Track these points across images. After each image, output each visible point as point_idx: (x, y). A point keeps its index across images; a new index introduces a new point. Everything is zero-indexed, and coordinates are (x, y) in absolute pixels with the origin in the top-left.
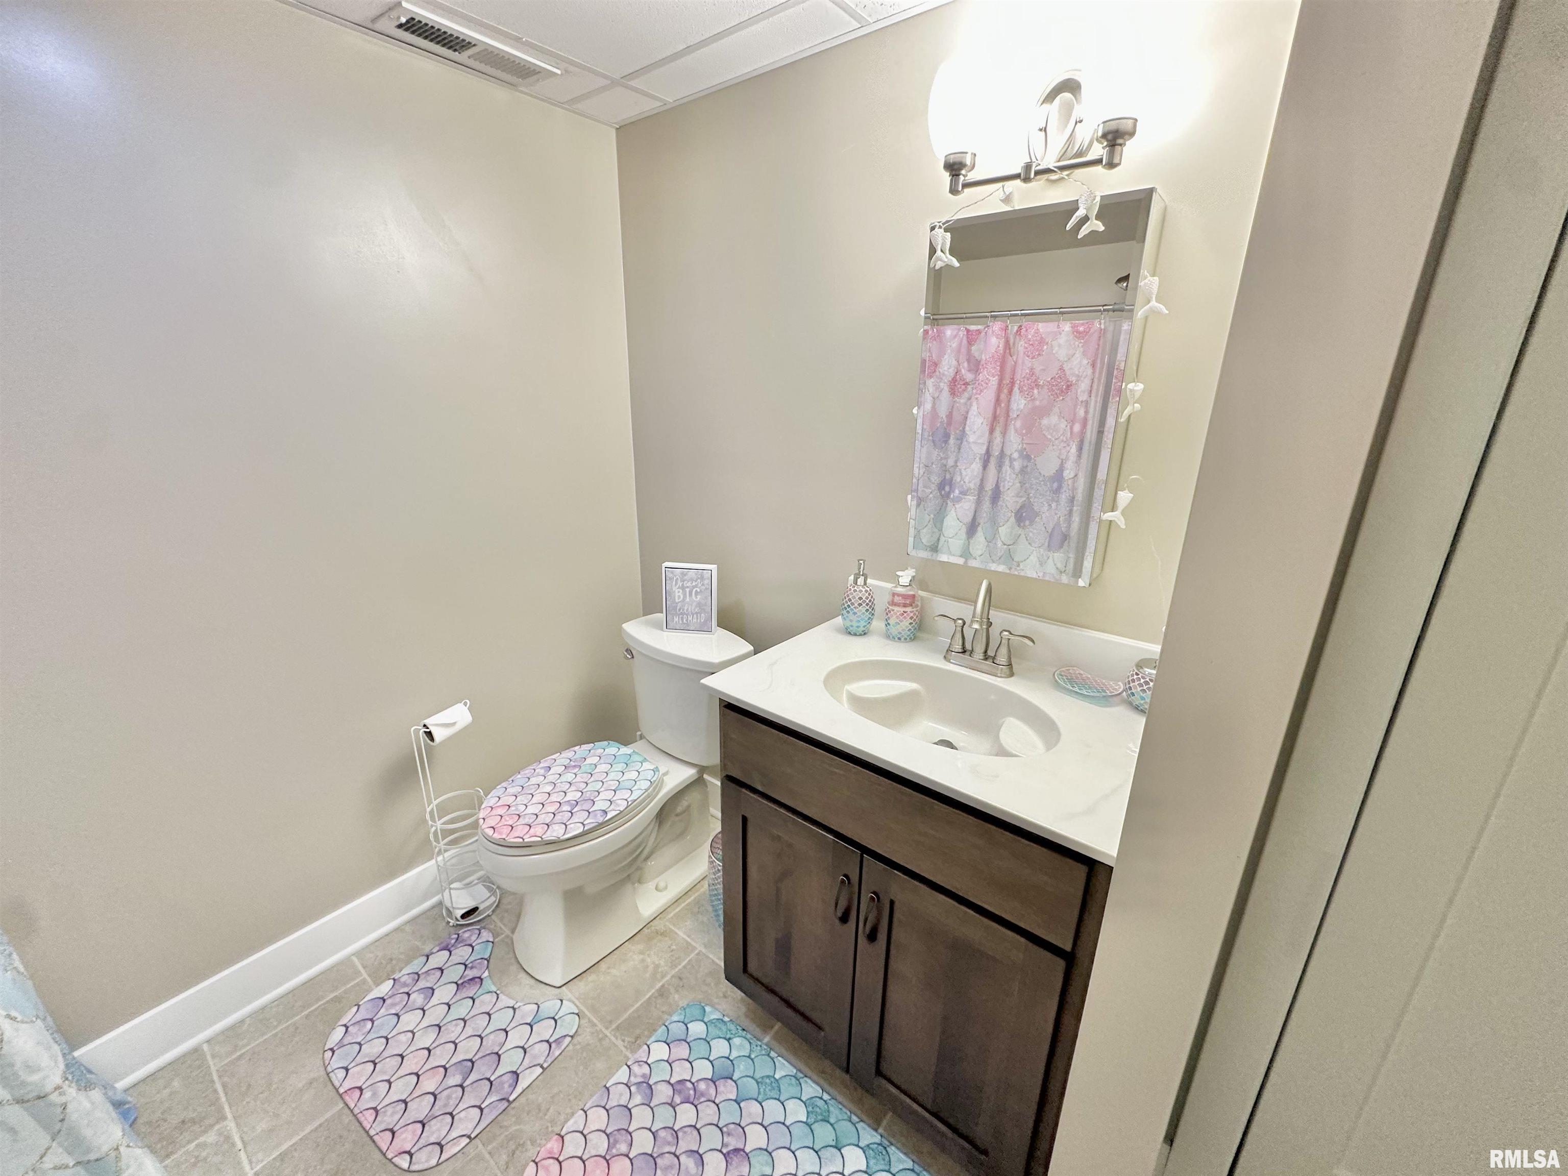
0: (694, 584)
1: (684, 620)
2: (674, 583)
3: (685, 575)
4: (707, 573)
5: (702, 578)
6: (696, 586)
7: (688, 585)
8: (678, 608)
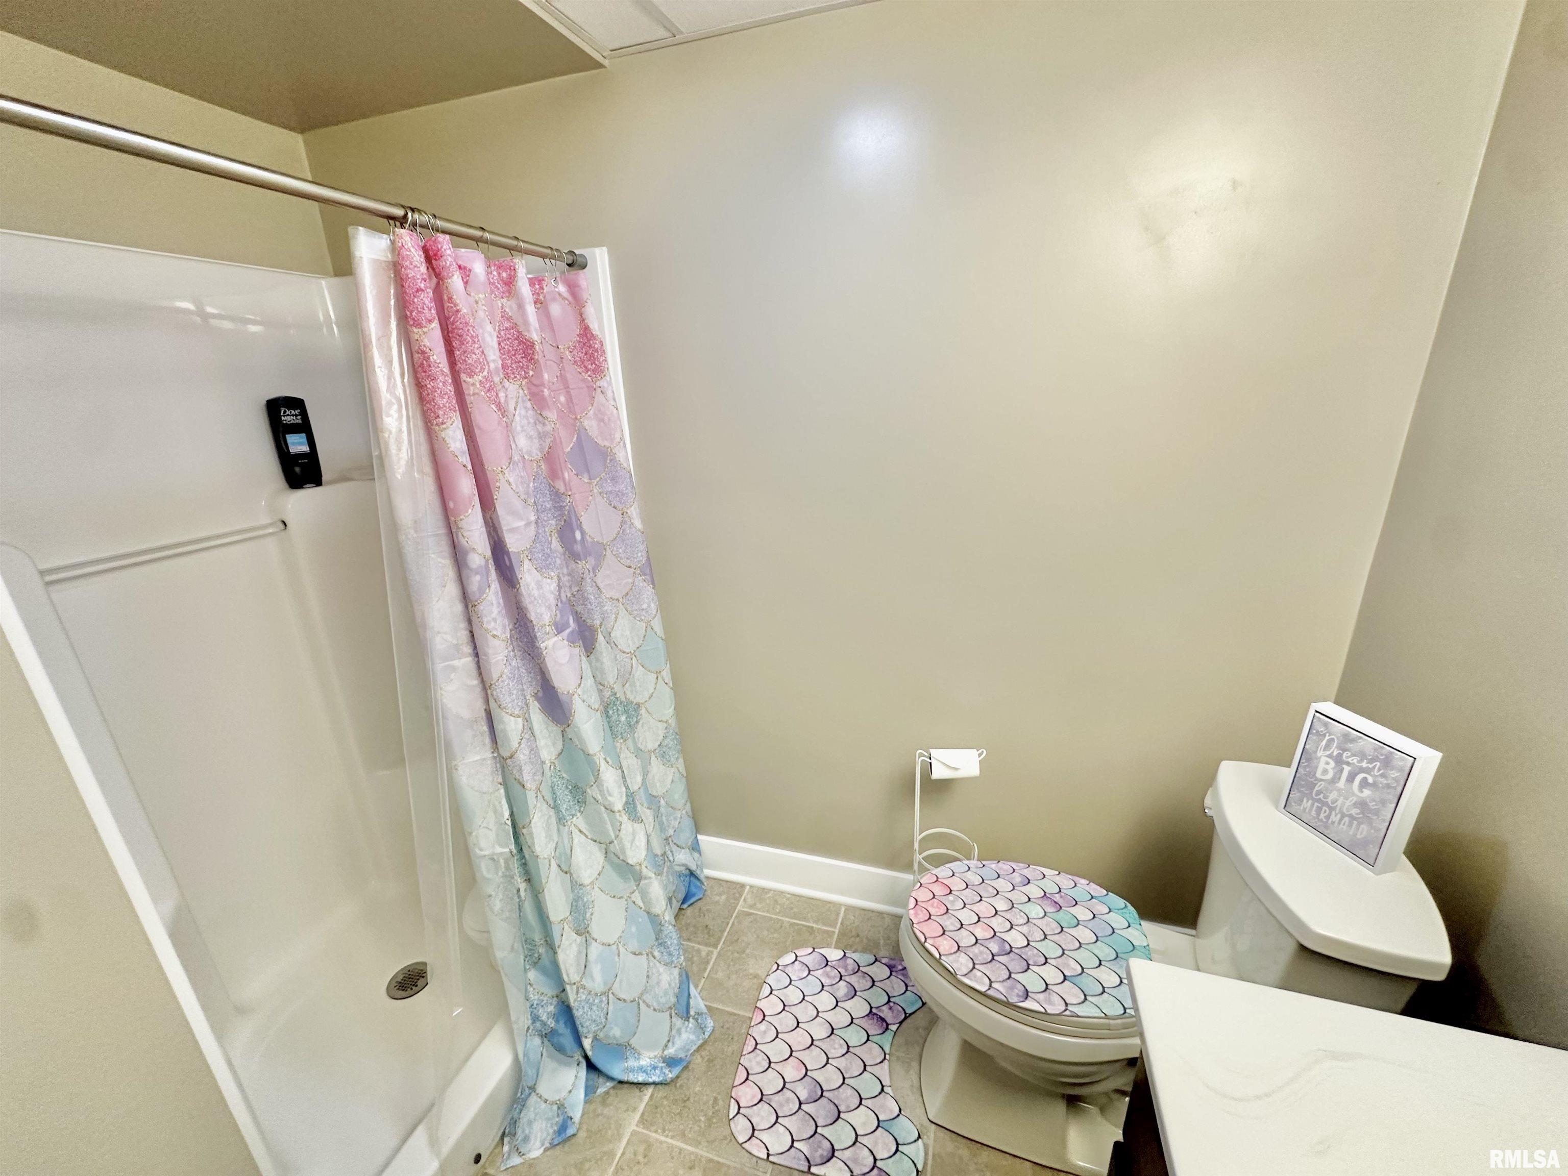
0: (1364, 765)
1: (1322, 816)
2: (1324, 743)
3: (1353, 741)
4: (1402, 759)
5: (1387, 763)
6: (1368, 771)
7: (1350, 760)
8: (1316, 788)
